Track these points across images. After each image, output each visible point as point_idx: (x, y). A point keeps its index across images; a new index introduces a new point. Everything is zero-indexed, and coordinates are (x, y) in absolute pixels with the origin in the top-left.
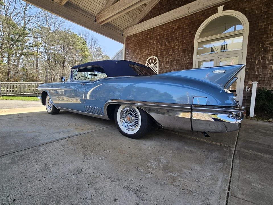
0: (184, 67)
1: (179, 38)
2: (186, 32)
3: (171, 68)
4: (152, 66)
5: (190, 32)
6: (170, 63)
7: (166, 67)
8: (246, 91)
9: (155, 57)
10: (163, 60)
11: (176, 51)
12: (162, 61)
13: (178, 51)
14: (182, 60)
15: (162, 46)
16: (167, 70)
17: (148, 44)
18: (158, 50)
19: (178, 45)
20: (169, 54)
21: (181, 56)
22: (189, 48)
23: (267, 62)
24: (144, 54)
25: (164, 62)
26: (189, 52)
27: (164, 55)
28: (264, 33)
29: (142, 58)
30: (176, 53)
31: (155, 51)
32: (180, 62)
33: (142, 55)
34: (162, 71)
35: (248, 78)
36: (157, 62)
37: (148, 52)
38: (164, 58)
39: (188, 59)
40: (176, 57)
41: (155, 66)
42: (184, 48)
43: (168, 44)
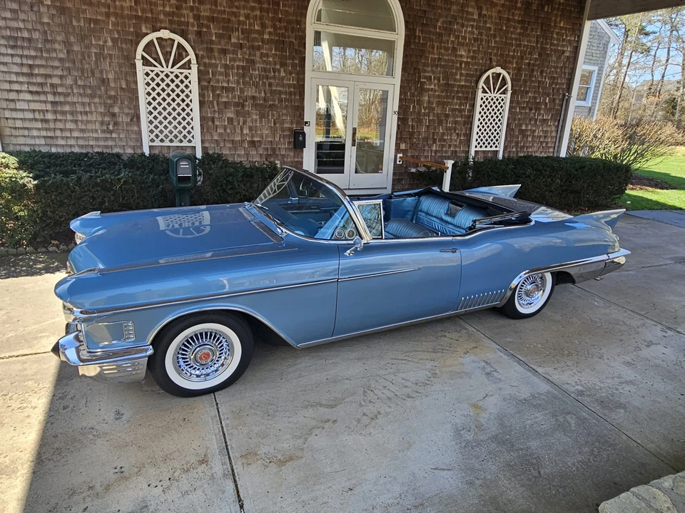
0: (283, 96)
3: (242, 91)
4: (167, 70)
6: (238, 74)
7: (225, 85)
8: (398, 163)
9: (178, 39)
10: (209, 58)
11: (256, 39)
12: (206, 61)
13: (263, 41)
14: (274, 72)
16: (228, 97)
18: (185, 12)
19: (261, 18)
20: (233, 40)
21: (271, 59)
22: (294, 40)
23: (423, 111)
24: (115, 7)
25: (217, 67)
26: (294, 54)
27: (214, 38)
28: (423, 53)
29: (104, 21)
30: (257, 44)
31: (171, 10)
32: (271, 79)
33: (104, 10)
34: (211, 99)
35: (400, 138)
36: (189, 61)
37: (136, 4)
38: (216, 50)
39: (293, 75)
40: (258, 59)
41: (181, 73)
42: (278, 35)
43: (225, 4)
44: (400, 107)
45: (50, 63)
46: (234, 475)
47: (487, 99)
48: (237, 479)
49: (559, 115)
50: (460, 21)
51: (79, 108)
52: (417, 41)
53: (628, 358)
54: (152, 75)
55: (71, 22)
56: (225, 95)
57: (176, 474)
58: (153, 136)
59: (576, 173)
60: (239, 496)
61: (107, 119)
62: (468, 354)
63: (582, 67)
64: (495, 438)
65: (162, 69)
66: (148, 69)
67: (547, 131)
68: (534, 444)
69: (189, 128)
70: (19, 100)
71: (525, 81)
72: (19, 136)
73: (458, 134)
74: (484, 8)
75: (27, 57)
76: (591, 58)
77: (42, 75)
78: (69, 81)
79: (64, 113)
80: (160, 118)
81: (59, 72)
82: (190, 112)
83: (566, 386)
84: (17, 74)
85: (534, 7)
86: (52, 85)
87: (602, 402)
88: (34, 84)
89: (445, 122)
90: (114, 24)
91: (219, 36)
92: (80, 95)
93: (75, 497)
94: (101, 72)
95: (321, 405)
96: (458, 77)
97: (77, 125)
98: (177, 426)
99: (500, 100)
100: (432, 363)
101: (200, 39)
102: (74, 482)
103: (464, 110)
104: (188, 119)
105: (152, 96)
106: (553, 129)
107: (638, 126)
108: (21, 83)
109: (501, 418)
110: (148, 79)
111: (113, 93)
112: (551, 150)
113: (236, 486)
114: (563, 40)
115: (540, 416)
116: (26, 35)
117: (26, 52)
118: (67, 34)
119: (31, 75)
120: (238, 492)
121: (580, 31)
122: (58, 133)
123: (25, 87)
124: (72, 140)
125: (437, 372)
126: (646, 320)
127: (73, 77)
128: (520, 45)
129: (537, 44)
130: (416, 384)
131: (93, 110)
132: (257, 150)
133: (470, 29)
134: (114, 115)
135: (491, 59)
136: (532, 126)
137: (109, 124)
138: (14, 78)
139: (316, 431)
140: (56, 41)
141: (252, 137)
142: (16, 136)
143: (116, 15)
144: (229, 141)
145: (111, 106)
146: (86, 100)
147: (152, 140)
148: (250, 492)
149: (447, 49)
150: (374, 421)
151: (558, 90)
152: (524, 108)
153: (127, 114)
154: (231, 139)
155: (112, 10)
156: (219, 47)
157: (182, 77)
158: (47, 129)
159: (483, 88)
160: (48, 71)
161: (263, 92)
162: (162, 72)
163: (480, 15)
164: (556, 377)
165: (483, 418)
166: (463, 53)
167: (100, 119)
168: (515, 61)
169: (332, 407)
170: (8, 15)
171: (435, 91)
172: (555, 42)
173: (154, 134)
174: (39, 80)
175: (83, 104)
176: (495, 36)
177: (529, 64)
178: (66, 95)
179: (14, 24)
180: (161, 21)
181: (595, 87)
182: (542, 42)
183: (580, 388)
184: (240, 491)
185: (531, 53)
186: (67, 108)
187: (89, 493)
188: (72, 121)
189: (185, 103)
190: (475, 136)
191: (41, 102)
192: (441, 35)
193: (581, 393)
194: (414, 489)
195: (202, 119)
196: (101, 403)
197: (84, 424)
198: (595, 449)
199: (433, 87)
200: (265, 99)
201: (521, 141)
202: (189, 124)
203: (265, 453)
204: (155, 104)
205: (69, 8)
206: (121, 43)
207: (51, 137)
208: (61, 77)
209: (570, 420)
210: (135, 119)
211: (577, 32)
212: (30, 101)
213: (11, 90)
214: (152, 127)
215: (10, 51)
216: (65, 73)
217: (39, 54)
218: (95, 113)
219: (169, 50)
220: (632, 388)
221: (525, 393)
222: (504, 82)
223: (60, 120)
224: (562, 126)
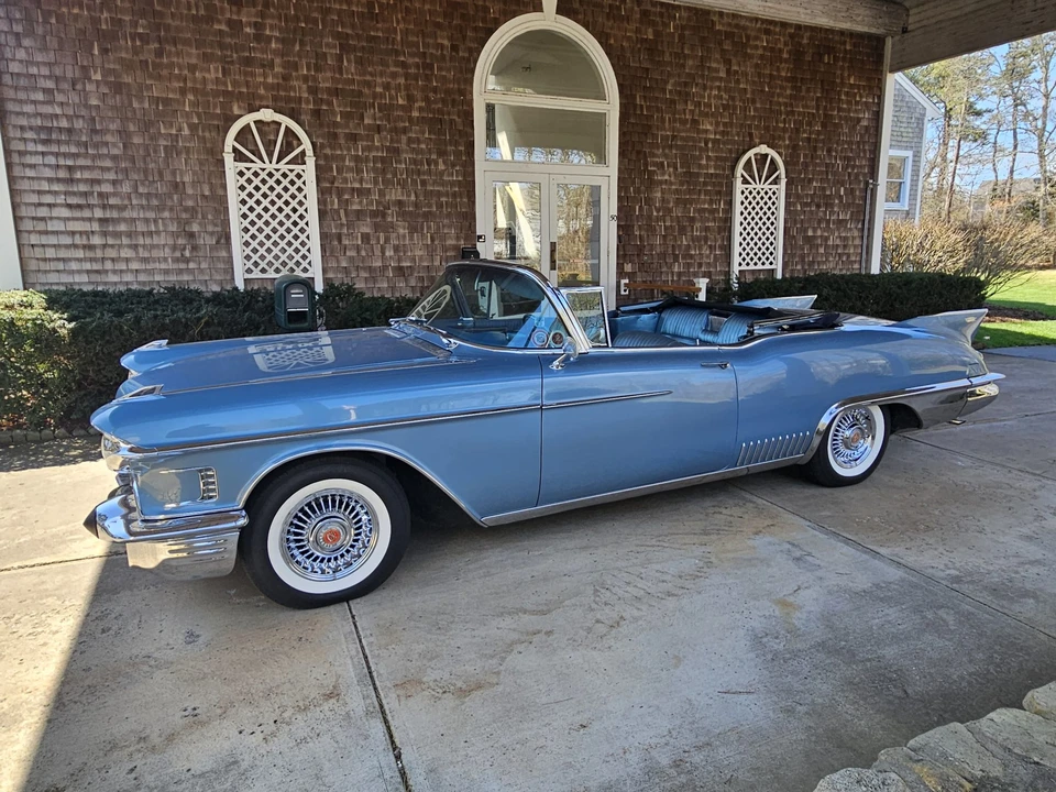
0: (444, 199)
1: (411, 61)
2: (439, 41)
3: (382, 194)
4: (270, 167)
5: (454, 48)
6: (375, 170)
7: (357, 185)
8: (623, 293)
9: (286, 121)
10: (333, 148)
11: (400, 118)
12: (328, 151)
13: (410, 119)
14: (429, 164)
15: (318, 69)
16: (361, 203)
17: (216, 27)
18: (295, 83)
19: (407, 88)
20: (366, 121)
21: (423, 146)
22: (455, 117)
23: (655, 214)
24: (195, 80)
25: (344, 161)
26: (457, 138)
27: (339, 119)
28: (647, 130)
29: (177, 101)
30: (402, 125)
31: (276, 81)
32: (424, 175)
33: (177, 85)
34: (336, 206)
35: (623, 256)
36: (303, 153)
37: (224, 75)
38: (342, 135)
39: (458, 168)
40: (404, 146)
41: (292, 171)
42: (433, 112)
43: (353, 70)
44: (620, 209)
45: (99, 163)
46: (383, 713)
47: (751, 193)
48: (389, 718)
49: (862, 213)
50: (700, 81)
51: (141, 227)
52: (639, 112)
53: (1025, 531)
54: (248, 174)
55: (131, 104)
56: (357, 200)
57: (286, 715)
58: (250, 264)
59: (899, 291)
60: (393, 742)
61: (181, 241)
62: (761, 535)
63: (887, 153)
64: (822, 646)
65: (263, 166)
66: (242, 166)
67: (846, 238)
68: (890, 652)
69: (303, 251)
70: (51, 218)
71: (806, 165)
72: (50, 271)
73: (710, 247)
74: (734, 61)
75: (65, 155)
76: (900, 139)
77: (86, 181)
78: (126, 188)
79: (117, 235)
80: (261, 237)
81: (111, 176)
82: (305, 227)
83: (930, 570)
84: (50, 180)
85: (808, 58)
86: (101, 195)
87: (994, 591)
88: (74, 194)
89: (689, 229)
90: (192, 104)
91: (345, 115)
92: (142, 207)
93: (115, 754)
94: (174, 173)
95: (525, 612)
96: (704, 162)
97: (137, 253)
98: (286, 648)
99: (770, 193)
100: (703, 548)
101: (317, 122)
102: (114, 731)
103: (717, 210)
104: (303, 237)
105: (248, 206)
106: (856, 234)
107: (985, 229)
108: (55, 193)
109: (827, 619)
110: (242, 181)
111: (190, 203)
112: (856, 266)
113: (388, 728)
114: (857, 103)
115: (893, 613)
116: (64, 124)
117: (64, 149)
118: (124, 120)
119: (71, 181)
120: (391, 736)
121: (880, 89)
122: (109, 265)
123: (60, 200)
124: (129, 274)
125: (713, 559)
126: (1045, 481)
127: (132, 183)
128: (793, 113)
129: (818, 110)
130: (680, 577)
131: (161, 228)
132: (406, 281)
133: (715, 92)
134: (192, 235)
135: (751, 135)
136: (824, 230)
137: (184, 249)
138: (45, 186)
139: (521, 648)
140: (109, 130)
141: (399, 260)
142: (46, 272)
143: (195, 91)
144: (364, 268)
145: (188, 222)
146: (151, 215)
147: (249, 271)
148: (412, 736)
149: (684, 122)
150: (614, 630)
151: (857, 175)
152: (806, 204)
153: (212, 234)
154: (366, 265)
155: (189, 85)
156: (347, 131)
157: (292, 176)
158: (91, 260)
159: (742, 176)
160: (96, 175)
161: (413, 195)
162: (263, 170)
163: (728, 71)
164: (911, 559)
165: (798, 619)
166: (709, 127)
167: (170, 242)
168: (787, 136)
169: (543, 613)
170: (40, 96)
171: (671, 183)
172: (845, 106)
173: (252, 261)
174: (83, 188)
175: (147, 221)
176: (754, 101)
177: (809, 139)
178: (122, 208)
179: (47, 109)
180: (261, 98)
181: (912, 180)
182: (826, 107)
183: (953, 572)
184: (395, 735)
185: (810, 124)
186: (123, 227)
187: (139, 747)
188: (130, 246)
189: (298, 214)
190: (737, 249)
191: (83, 219)
192: (673, 102)
193: (957, 580)
194: (693, 723)
195: (324, 236)
196: (164, 623)
197: (135, 652)
198: (995, 655)
199: (667, 177)
200: (416, 205)
201: (809, 254)
202: (303, 244)
203: (435, 681)
204: (252, 216)
205: (129, 84)
206: (203, 132)
207: (97, 272)
208: (114, 183)
209: (945, 616)
210: (223, 241)
211: (876, 91)
212: (68, 219)
213: (40, 205)
214: (248, 251)
215: (40, 148)
216: (120, 177)
217: (83, 151)
218: (163, 234)
219: (272, 138)
220: (1042, 570)
221: (862, 582)
222: (774, 167)
223: (112, 246)
224: (869, 229)
